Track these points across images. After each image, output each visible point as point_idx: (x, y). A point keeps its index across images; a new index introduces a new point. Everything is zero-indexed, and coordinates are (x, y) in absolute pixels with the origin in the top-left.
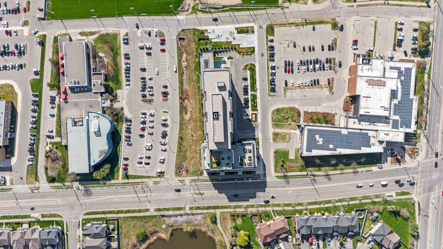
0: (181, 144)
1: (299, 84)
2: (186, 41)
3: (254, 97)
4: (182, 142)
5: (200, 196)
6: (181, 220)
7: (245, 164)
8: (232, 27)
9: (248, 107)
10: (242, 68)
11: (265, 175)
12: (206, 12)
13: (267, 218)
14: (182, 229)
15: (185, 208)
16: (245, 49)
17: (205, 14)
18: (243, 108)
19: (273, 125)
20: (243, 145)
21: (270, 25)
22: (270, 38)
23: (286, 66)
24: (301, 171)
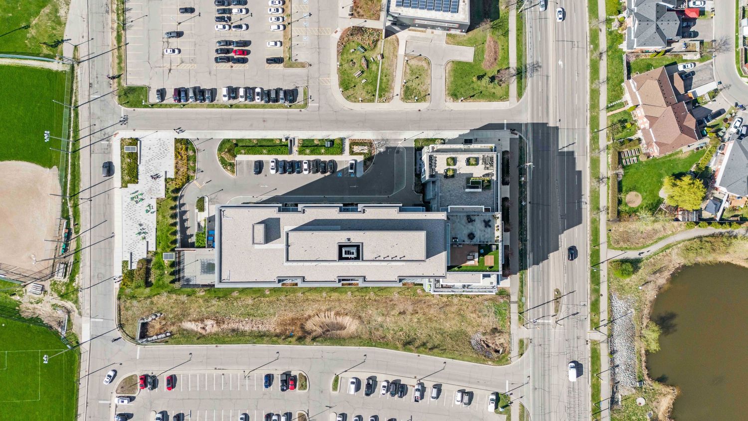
0: (424, 344)
1: (279, 27)
2: (150, 319)
3: (308, 146)
4: (418, 343)
5: (564, 300)
6: (625, 353)
7: (488, 175)
8: (120, 196)
9: (334, 164)
10: (229, 174)
11: (513, 128)
12: (77, 262)
13: (628, 125)
14: (647, 352)
15: (595, 344)
16: (180, 165)
17: (81, 265)
18: (334, 175)
19: (383, 98)
20: (433, 179)
21: (120, 96)
22: (153, 98)
23: (228, 60)
24: (508, 31)
